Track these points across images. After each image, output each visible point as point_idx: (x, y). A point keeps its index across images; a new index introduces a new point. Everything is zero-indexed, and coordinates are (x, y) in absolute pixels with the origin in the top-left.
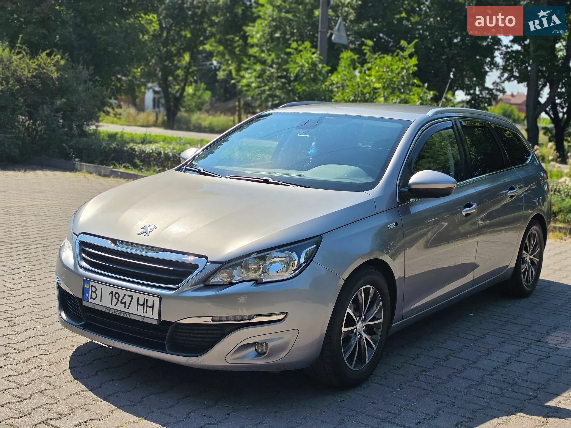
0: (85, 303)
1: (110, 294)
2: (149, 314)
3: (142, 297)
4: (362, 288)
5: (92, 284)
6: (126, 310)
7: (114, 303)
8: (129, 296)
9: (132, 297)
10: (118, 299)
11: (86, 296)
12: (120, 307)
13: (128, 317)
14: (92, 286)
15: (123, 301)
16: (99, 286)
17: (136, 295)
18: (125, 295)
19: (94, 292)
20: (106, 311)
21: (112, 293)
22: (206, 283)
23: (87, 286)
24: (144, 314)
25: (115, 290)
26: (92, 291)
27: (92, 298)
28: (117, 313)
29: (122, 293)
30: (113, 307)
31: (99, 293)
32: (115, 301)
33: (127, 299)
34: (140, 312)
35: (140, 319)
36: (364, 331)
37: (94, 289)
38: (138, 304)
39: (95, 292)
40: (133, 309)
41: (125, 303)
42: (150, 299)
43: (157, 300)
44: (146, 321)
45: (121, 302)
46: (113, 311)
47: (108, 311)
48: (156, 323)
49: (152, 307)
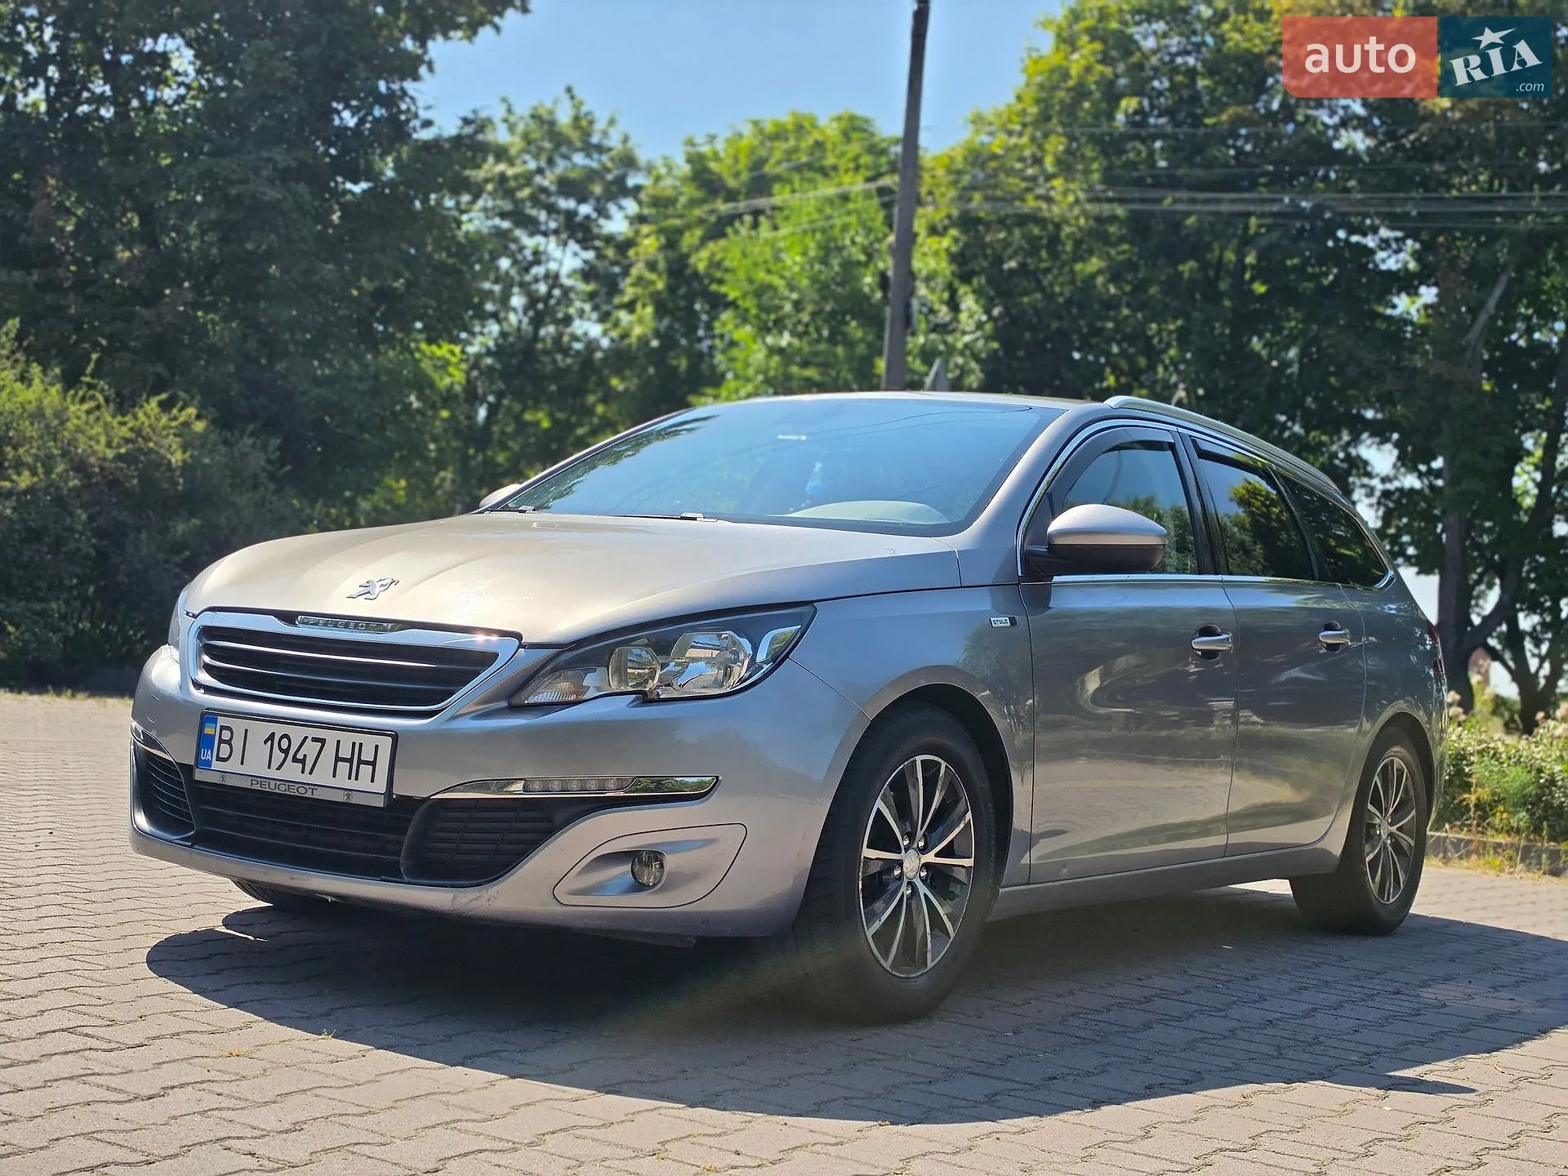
0: (200, 775)
1: (266, 742)
2: (363, 783)
3: (347, 739)
4: (919, 759)
5: (222, 721)
6: (305, 778)
7: (276, 761)
8: (315, 740)
9: (323, 741)
10: (286, 752)
11: (206, 755)
12: (292, 772)
13: (309, 795)
14: (223, 728)
15: (300, 756)
16: (238, 725)
17: (331, 736)
18: (306, 738)
19: (225, 742)
20: (254, 787)
21: (272, 737)
22: (516, 701)
23: (208, 730)
24: (352, 784)
25: (280, 730)
26: (221, 741)
27: (219, 759)
28: (282, 789)
29: (297, 734)
30: (273, 773)
31: (237, 743)
32: (278, 756)
33: (311, 749)
34: (342, 781)
35: (340, 797)
36: (923, 881)
37: (226, 735)
38: (338, 759)
39: (229, 742)
40: (322, 775)
41: (303, 761)
42: (369, 741)
43: (386, 743)
44: (356, 799)
45: (295, 760)
46: (273, 783)
47: (257, 787)
48: (379, 802)
49: (373, 764)
